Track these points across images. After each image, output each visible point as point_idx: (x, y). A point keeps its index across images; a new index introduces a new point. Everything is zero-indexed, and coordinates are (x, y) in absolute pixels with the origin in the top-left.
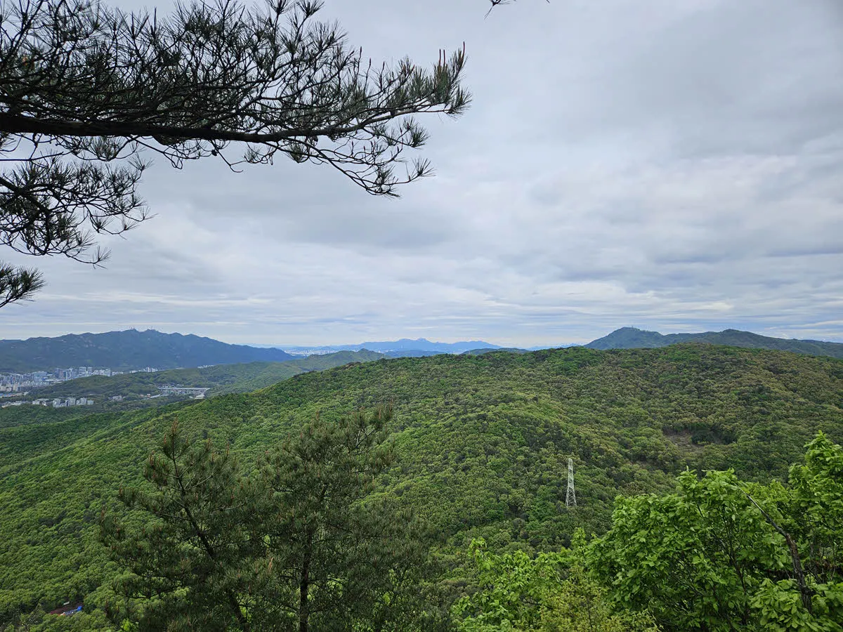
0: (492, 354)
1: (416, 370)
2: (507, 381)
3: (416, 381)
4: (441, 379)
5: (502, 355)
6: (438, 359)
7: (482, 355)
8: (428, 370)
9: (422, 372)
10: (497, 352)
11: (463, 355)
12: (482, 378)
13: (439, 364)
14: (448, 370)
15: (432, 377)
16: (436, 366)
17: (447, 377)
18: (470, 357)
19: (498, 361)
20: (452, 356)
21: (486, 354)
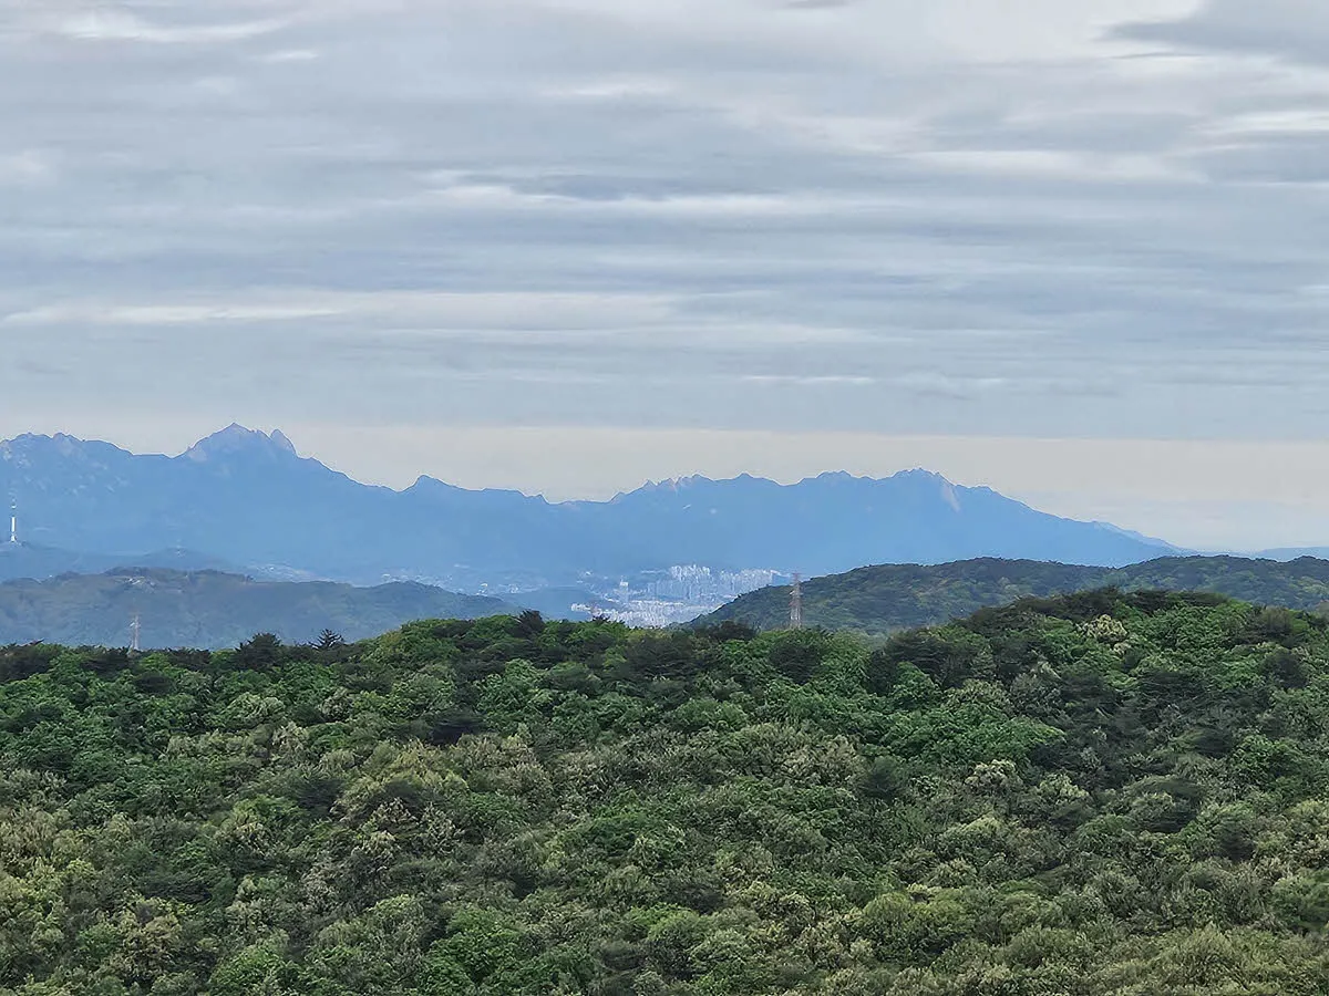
0: (1056, 630)
1: (171, 804)
2: (1211, 936)
3: (167, 923)
4: (462, 912)
5: (1166, 640)
6: (436, 682)
7: (935, 629)
8: (318, 798)
9: (241, 818)
10: (1097, 603)
11: (727, 628)
12: (937, 900)
13: (444, 735)
14: (539, 803)
15: (362, 885)
16: (414, 751)
17: (524, 884)
18: (799, 660)
19: (1114, 702)
20: (594, 641)
21: (984, 623)
